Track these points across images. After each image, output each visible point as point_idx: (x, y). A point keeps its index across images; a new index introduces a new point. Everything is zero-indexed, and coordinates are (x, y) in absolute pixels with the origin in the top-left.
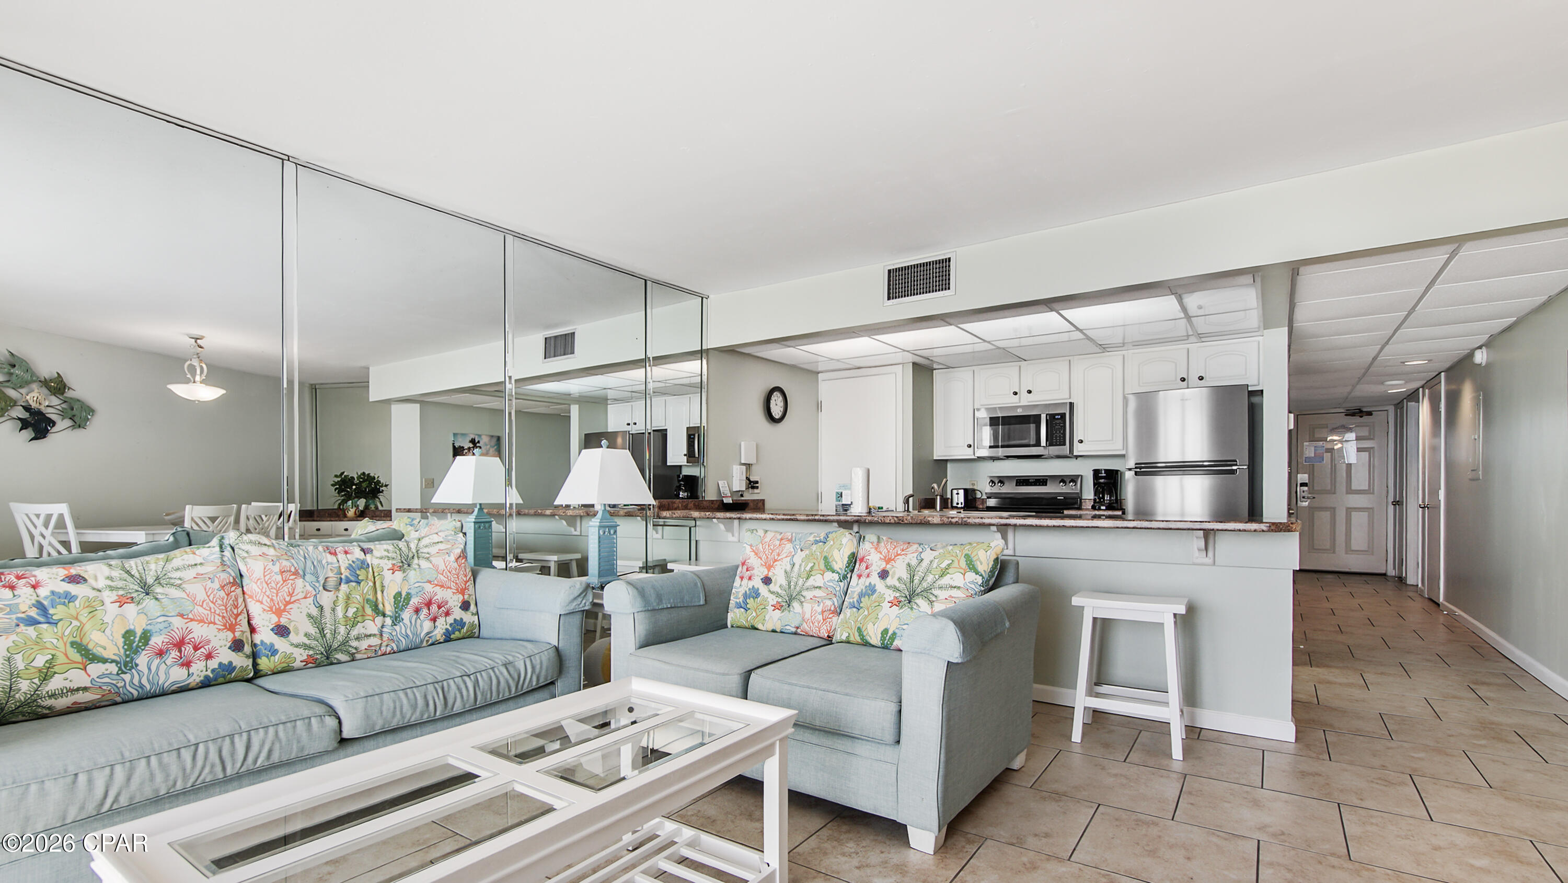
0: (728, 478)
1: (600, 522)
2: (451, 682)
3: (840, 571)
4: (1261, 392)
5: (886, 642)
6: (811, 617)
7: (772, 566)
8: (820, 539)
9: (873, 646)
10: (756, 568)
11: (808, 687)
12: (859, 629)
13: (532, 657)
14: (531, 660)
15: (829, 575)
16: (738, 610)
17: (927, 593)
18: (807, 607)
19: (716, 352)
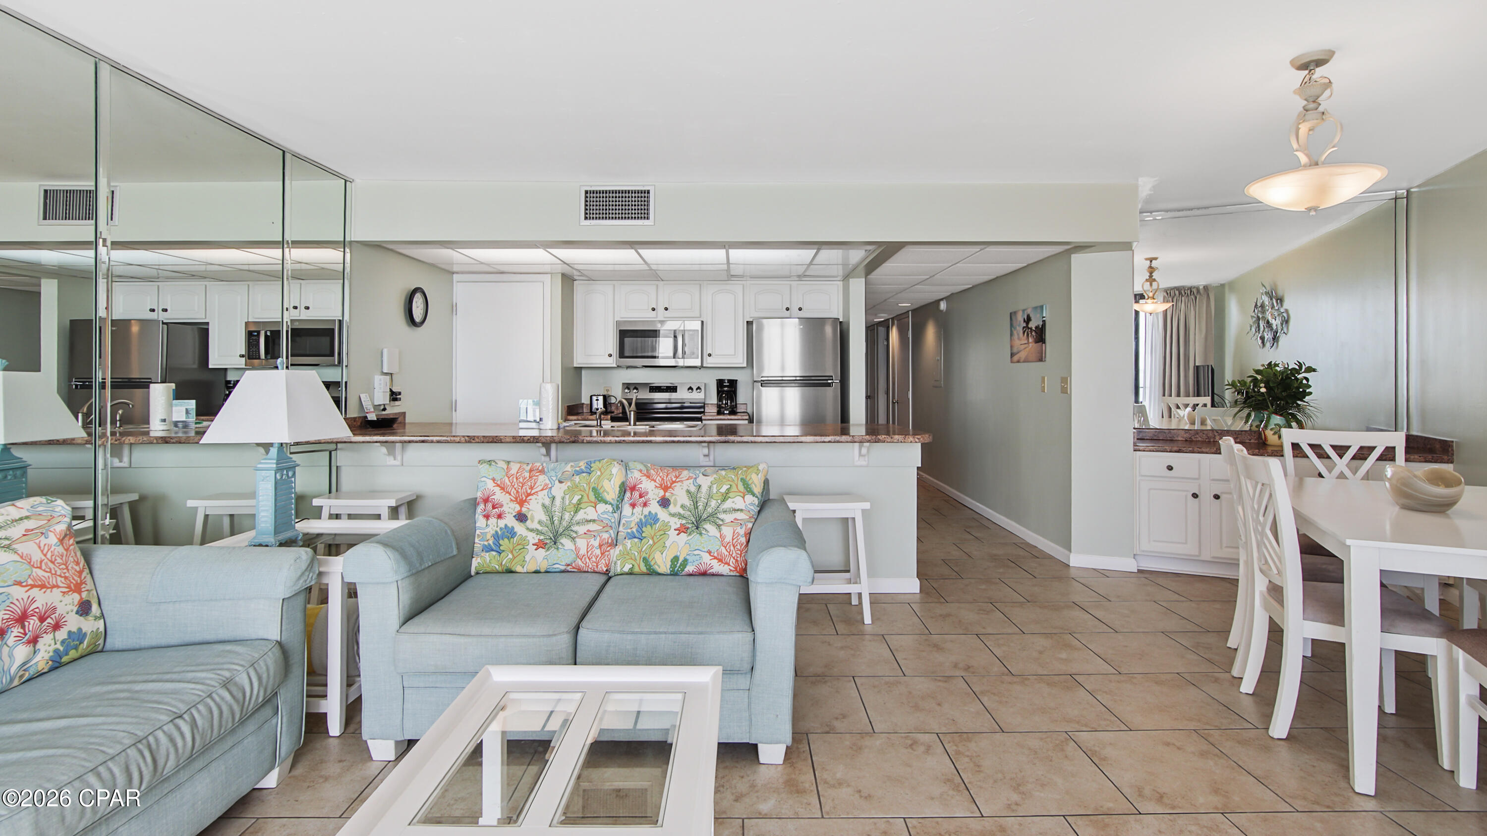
0: (371, 391)
1: (277, 464)
2: (160, 734)
3: (612, 502)
4: (846, 324)
5: (676, 569)
6: (588, 552)
7: (525, 501)
8: (581, 469)
9: (660, 574)
10: (505, 505)
11: (655, 633)
12: (645, 560)
13: (256, 665)
14: (255, 669)
15: (601, 507)
16: (487, 554)
17: (713, 517)
18: (582, 543)
19: (359, 245)
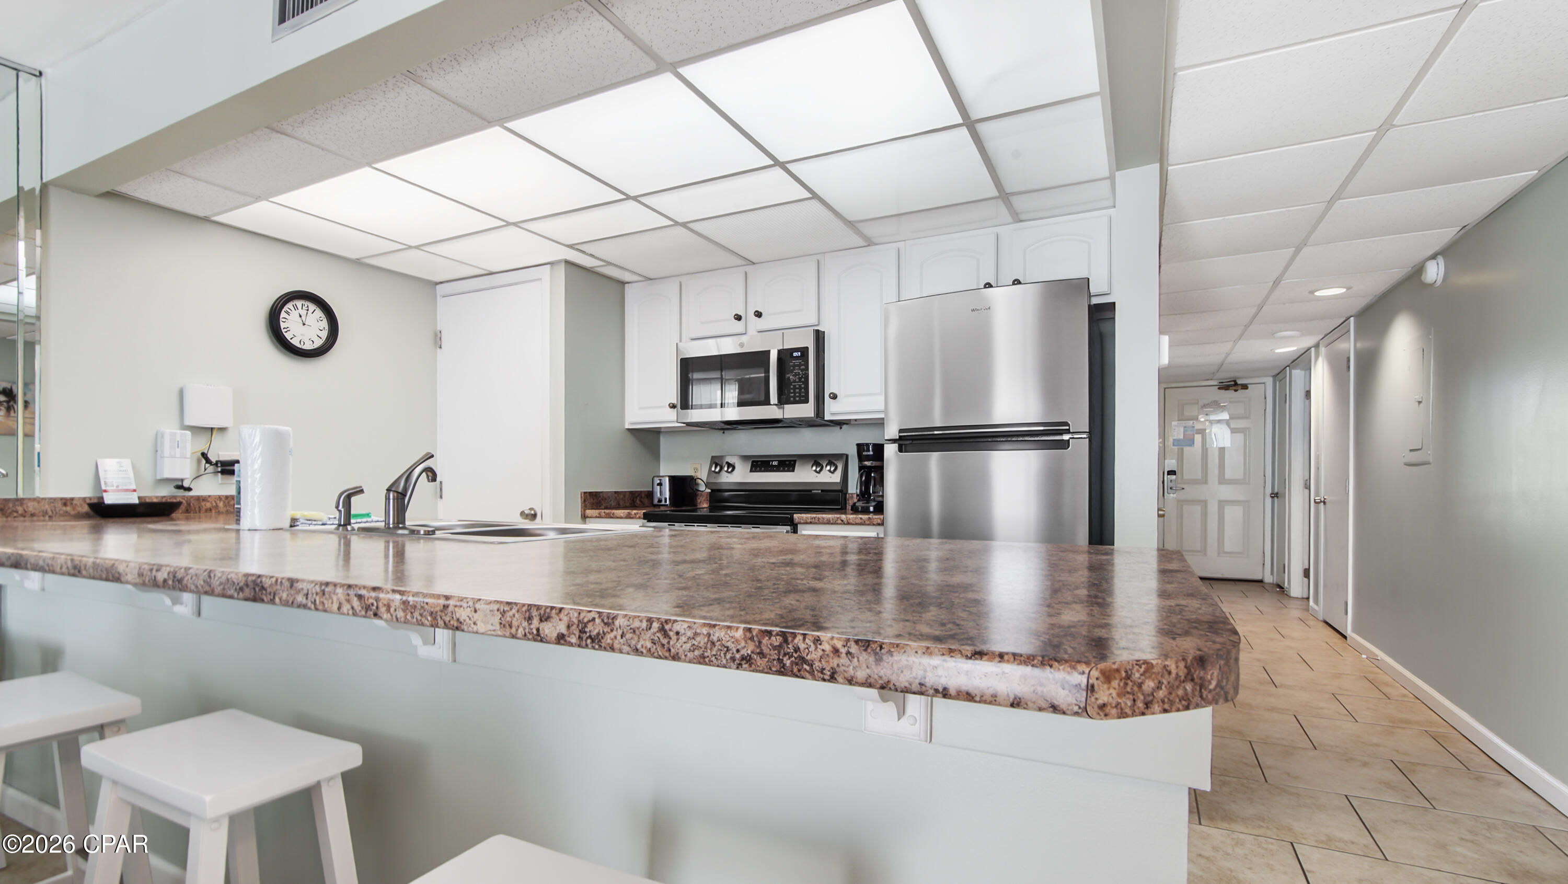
4: (1112, 306)
